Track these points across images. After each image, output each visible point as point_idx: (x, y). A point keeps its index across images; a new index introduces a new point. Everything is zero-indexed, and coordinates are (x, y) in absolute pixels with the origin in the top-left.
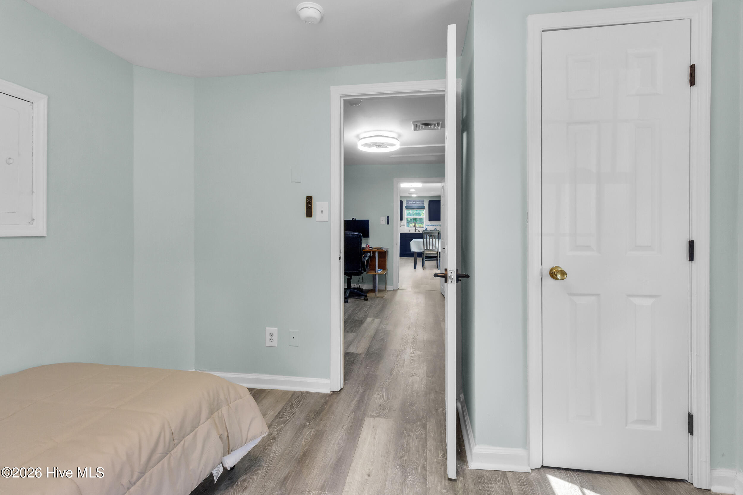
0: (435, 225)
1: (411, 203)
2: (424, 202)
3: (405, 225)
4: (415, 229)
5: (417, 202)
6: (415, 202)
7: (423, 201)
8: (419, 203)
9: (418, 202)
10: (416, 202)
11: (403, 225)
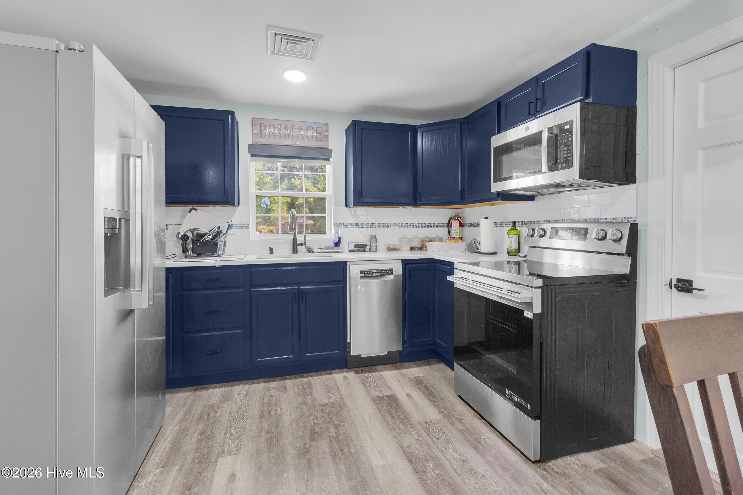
0: (372, 225)
1: (276, 131)
2: (327, 132)
3: (247, 226)
4: (295, 240)
5: (301, 129)
6: (292, 128)
7: (324, 128)
8: (310, 133)
9: (304, 132)
10: (296, 132)
11: (241, 227)
